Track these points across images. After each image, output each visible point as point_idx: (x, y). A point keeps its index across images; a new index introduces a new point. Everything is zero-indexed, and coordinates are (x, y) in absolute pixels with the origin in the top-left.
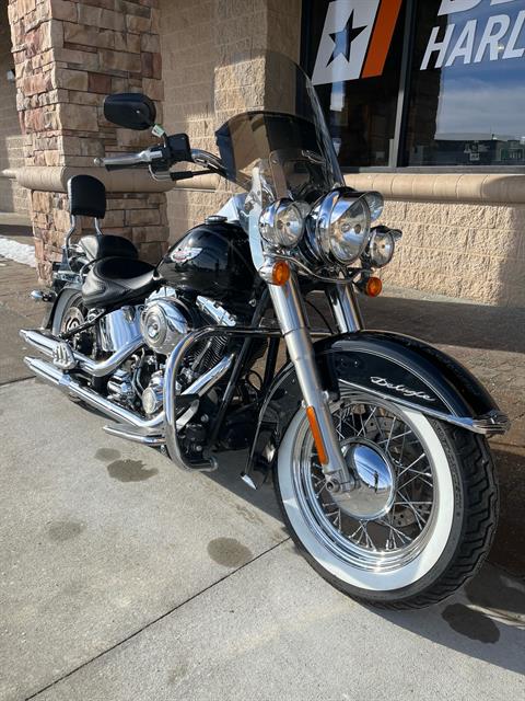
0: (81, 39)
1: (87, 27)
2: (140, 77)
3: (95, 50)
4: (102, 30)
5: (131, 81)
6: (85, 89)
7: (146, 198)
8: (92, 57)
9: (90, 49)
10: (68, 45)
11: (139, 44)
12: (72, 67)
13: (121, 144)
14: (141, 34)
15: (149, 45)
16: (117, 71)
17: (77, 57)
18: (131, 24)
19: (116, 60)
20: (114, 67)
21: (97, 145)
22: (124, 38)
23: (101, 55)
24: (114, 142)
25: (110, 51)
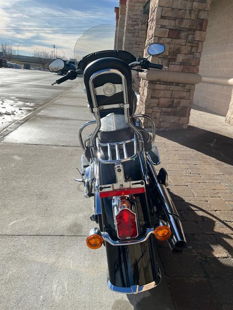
0: (170, 14)
1: (173, 9)
2: (195, 30)
3: (175, 19)
4: (180, 10)
5: (189, 32)
6: (166, 36)
7: (185, 86)
8: (173, 23)
9: (173, 18)
10: (163, 17)
11: (197, 15)
12: (163, 27)
13: (177, 61)
14: (200, 11)
15: (203, 16)
16: (183, 28)
17: (166, 22)
18: (195, 6)
19: (184, 23)
20: (182, 26)
21: (166, 61)
22: (190, 13)
23: (177, 20)
24: (174, 60)
25: (182, 19)
